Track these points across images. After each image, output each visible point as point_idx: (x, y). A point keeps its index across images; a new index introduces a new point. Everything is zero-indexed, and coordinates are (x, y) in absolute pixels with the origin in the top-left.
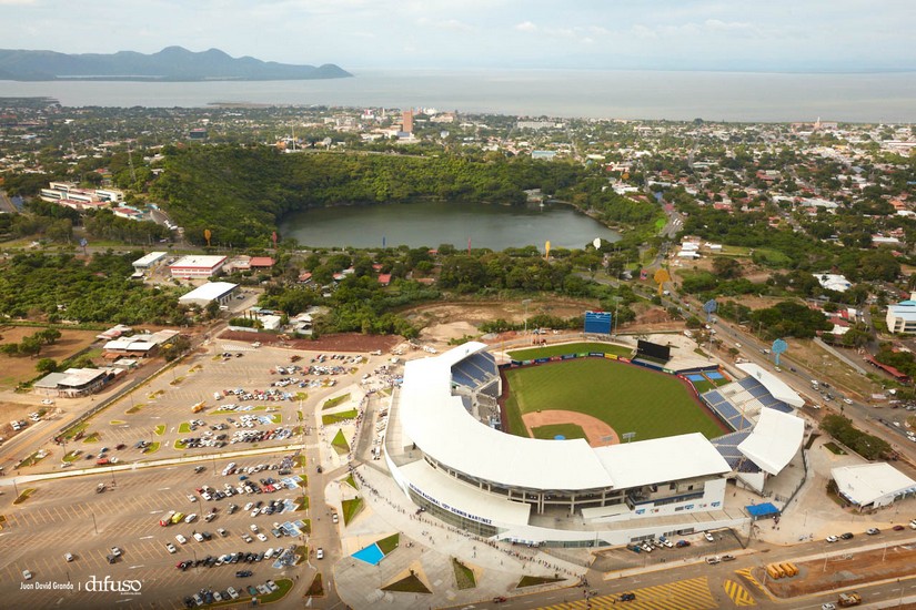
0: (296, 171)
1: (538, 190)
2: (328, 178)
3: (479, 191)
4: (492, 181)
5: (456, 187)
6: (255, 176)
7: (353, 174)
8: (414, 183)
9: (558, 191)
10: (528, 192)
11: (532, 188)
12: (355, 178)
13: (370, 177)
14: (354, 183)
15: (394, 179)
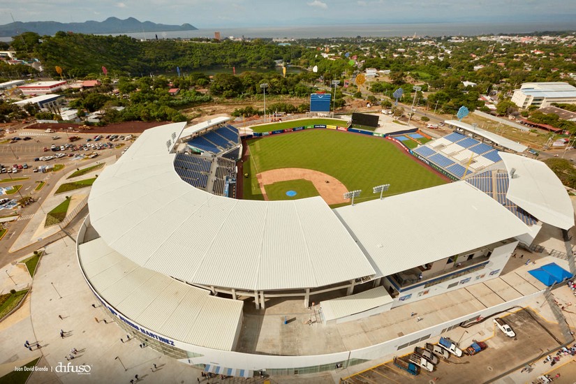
0: (146, 52)
1: (281, 60)
2: (166, 56)
3: (249, 61)
4: (256, 55)
5: (238, 59)
6: (122, 53)
7: (180, 53)
8: (214, 58)
9: (292, 60)
10: (276, 61)
11: (278, 59)
12: (181, 55)
13: (190, 55)
14: (181, 58)
15: (203, 56)
